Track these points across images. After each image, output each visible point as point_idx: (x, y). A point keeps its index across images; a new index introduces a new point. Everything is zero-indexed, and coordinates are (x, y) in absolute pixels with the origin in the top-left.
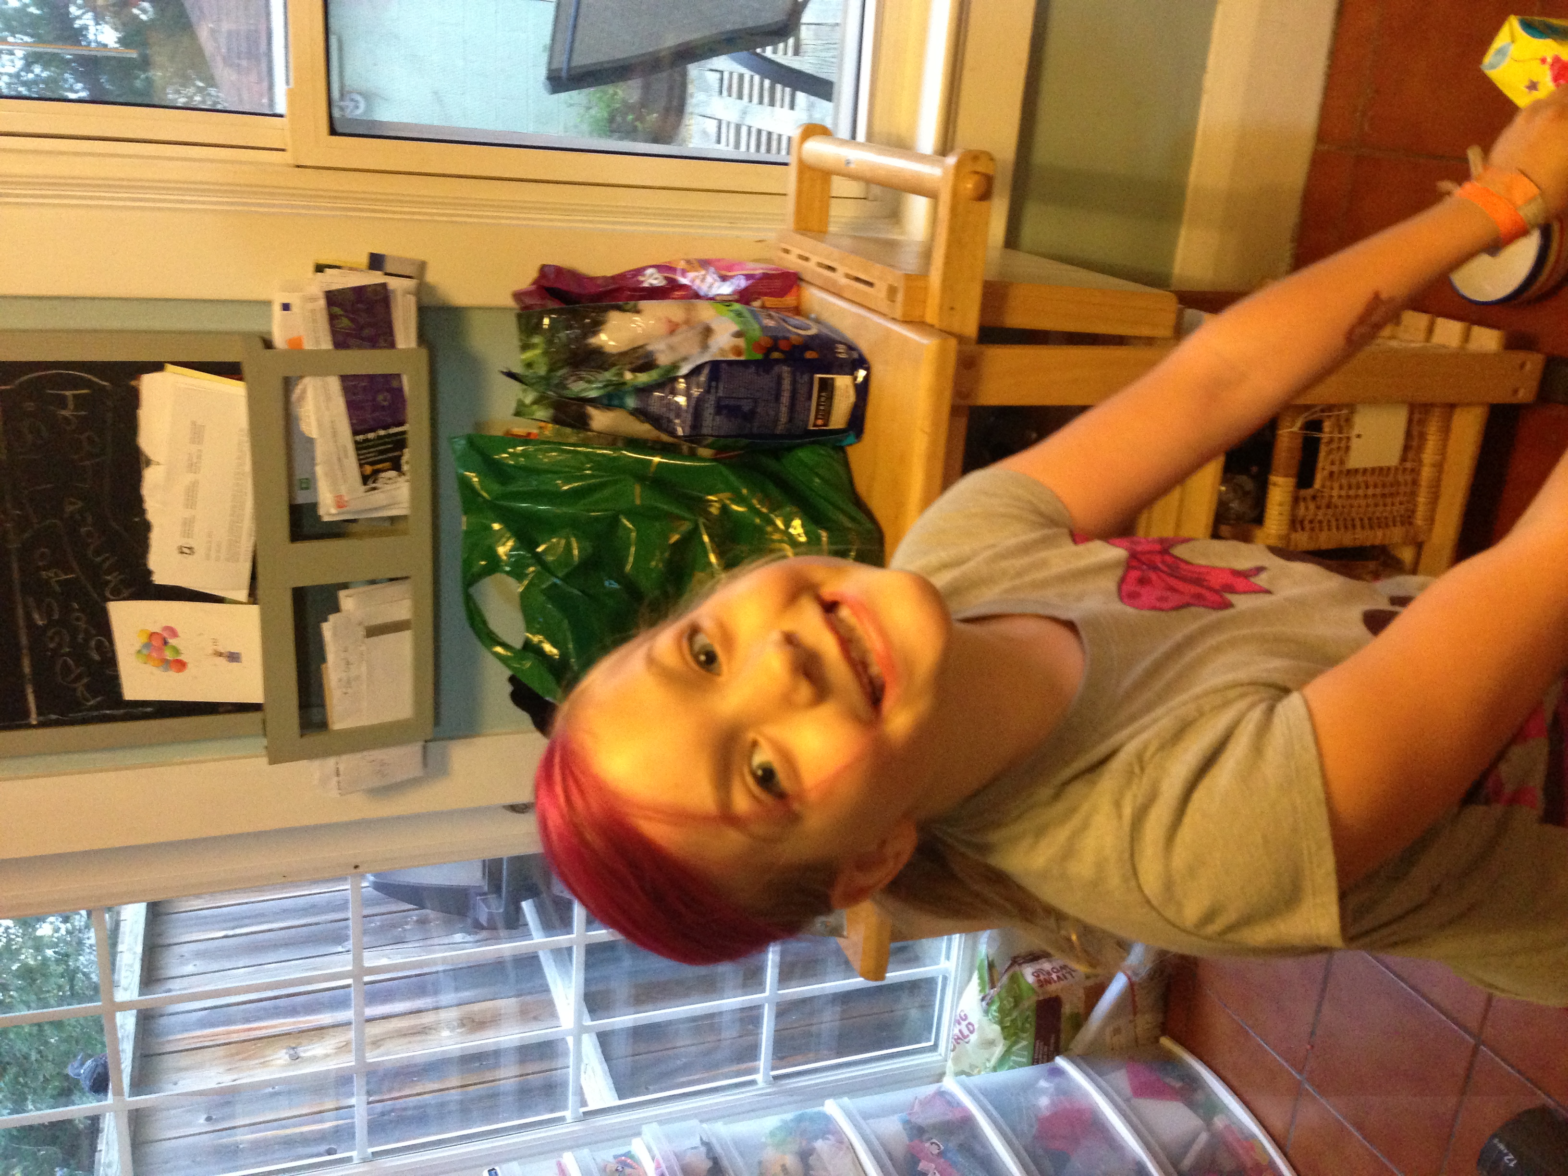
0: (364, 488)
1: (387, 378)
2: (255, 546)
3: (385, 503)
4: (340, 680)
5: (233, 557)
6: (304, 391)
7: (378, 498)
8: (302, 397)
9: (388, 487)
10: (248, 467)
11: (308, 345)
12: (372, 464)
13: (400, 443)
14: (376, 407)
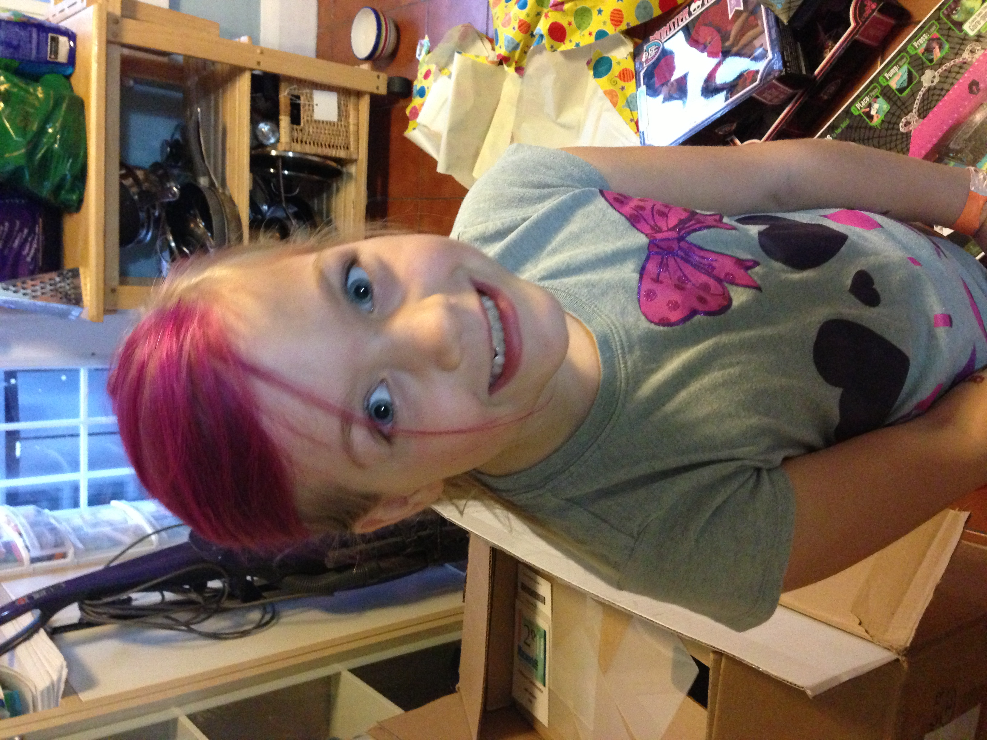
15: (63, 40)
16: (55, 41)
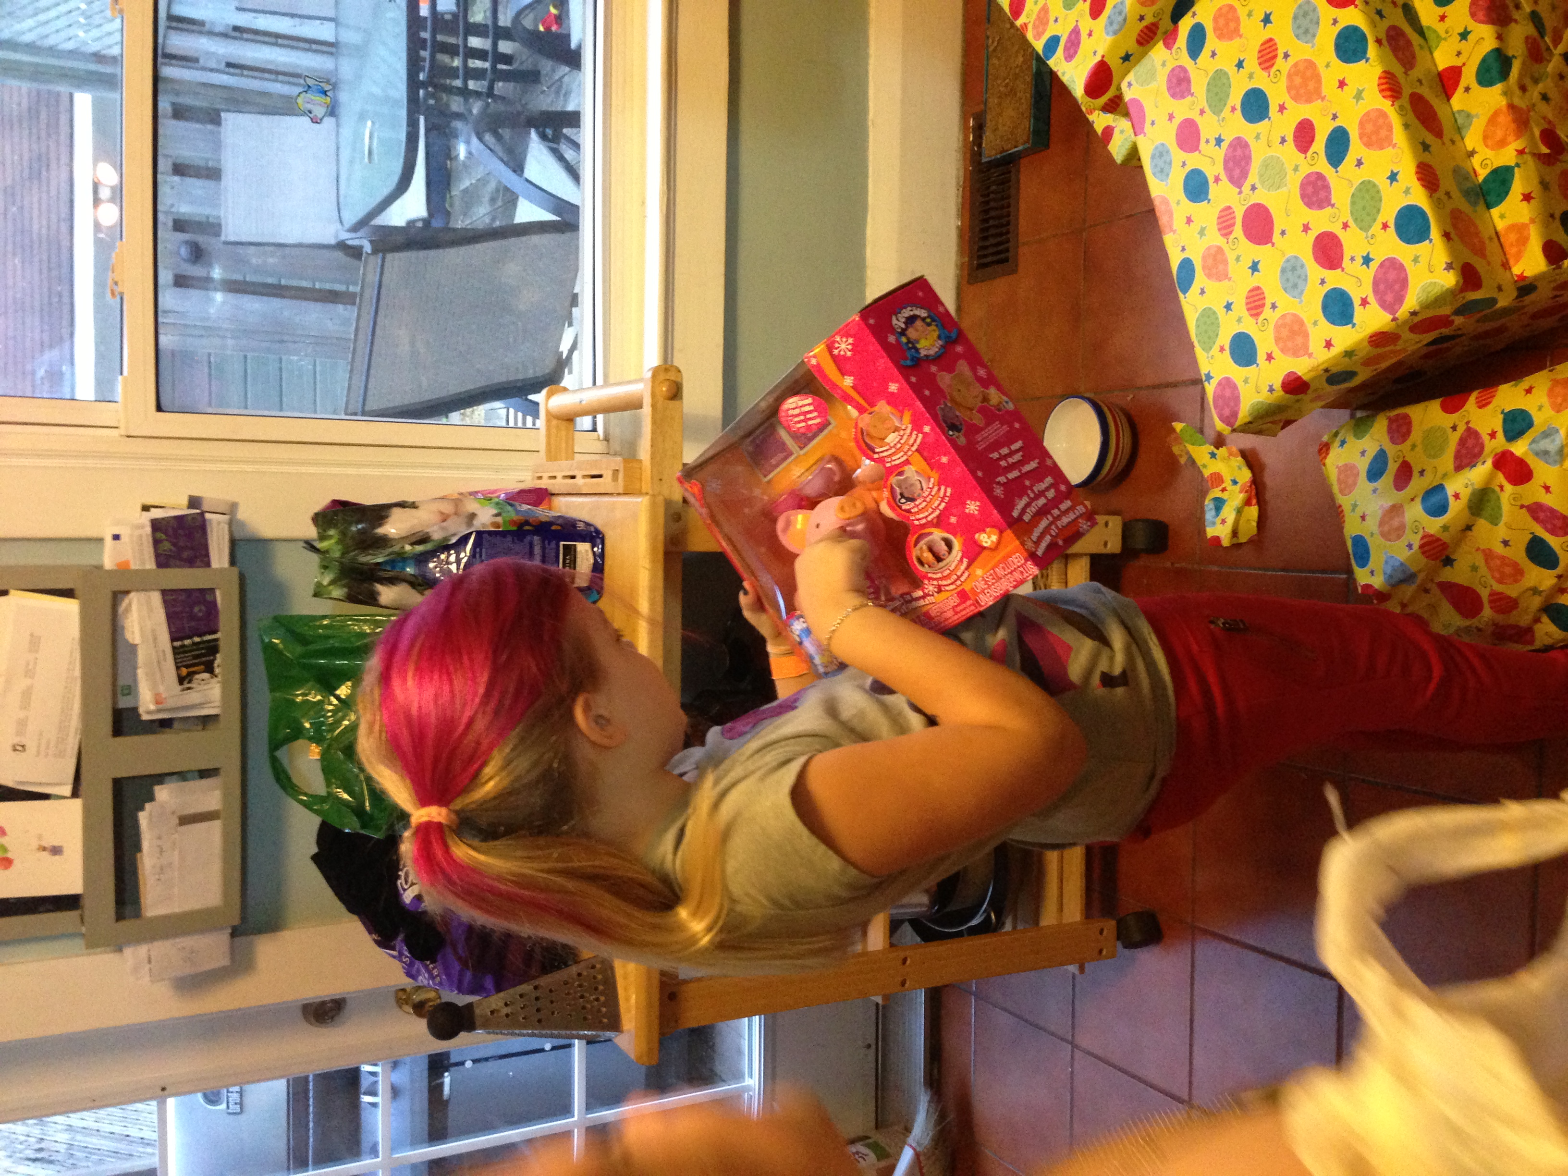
0: (180, 688)
1: (202, 591)
2: (80, 743)
3: (198, 701)
4: (154, 867)
5: (61, 754)
6: (130, 604)
7: (193, 697)
8: (128, 610)
9: (201, 688)
10: (77, 672)
11: (134, 566)
12: (187, 667)
13: (213, 649)
14: (192, 617)
15: (583, 548)
16: (570, 552)
